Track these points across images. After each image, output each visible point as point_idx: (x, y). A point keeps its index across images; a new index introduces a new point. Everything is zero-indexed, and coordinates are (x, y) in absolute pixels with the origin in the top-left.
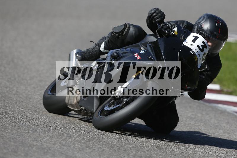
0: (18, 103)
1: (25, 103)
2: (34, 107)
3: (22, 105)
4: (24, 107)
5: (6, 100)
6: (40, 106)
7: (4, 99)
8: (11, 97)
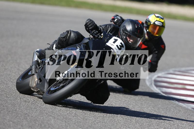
0: (76, 124)
1: (82, 123)
2: (90, 126)
3: (80, 125)
4: (82, 127)
5: (67, 121)
6: (94, 126)
7: (65, 120)
8: (71, 119)
